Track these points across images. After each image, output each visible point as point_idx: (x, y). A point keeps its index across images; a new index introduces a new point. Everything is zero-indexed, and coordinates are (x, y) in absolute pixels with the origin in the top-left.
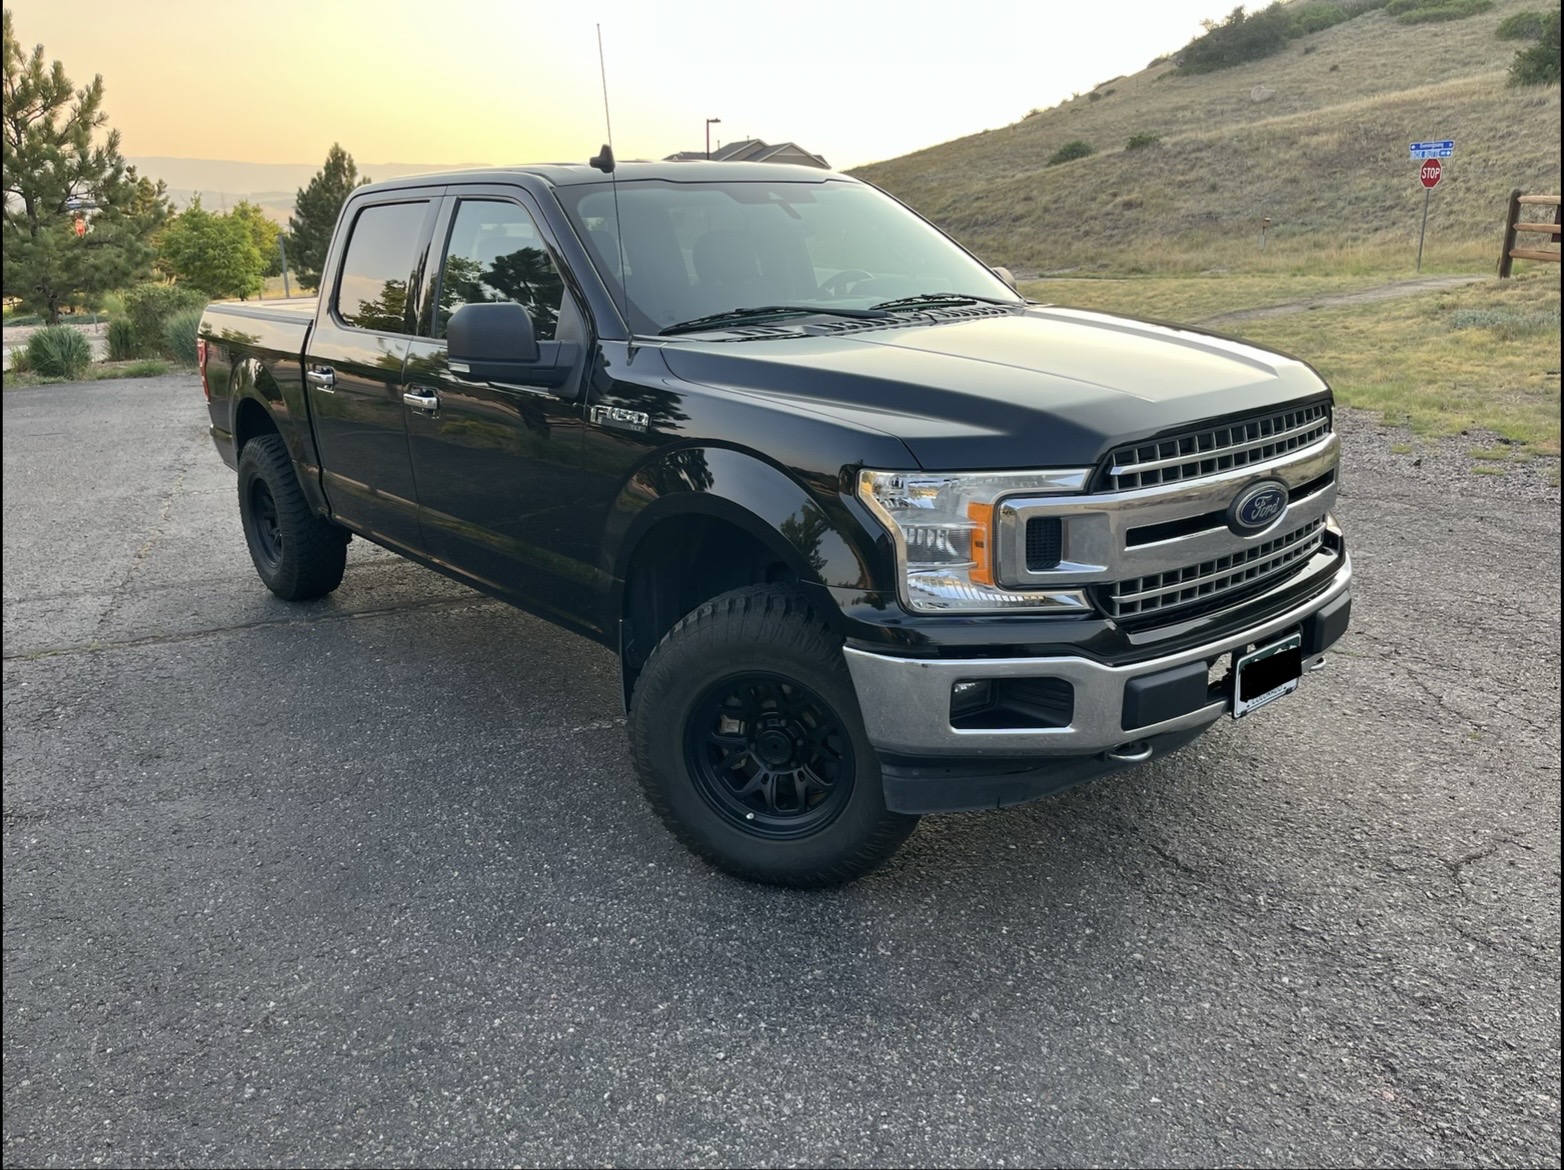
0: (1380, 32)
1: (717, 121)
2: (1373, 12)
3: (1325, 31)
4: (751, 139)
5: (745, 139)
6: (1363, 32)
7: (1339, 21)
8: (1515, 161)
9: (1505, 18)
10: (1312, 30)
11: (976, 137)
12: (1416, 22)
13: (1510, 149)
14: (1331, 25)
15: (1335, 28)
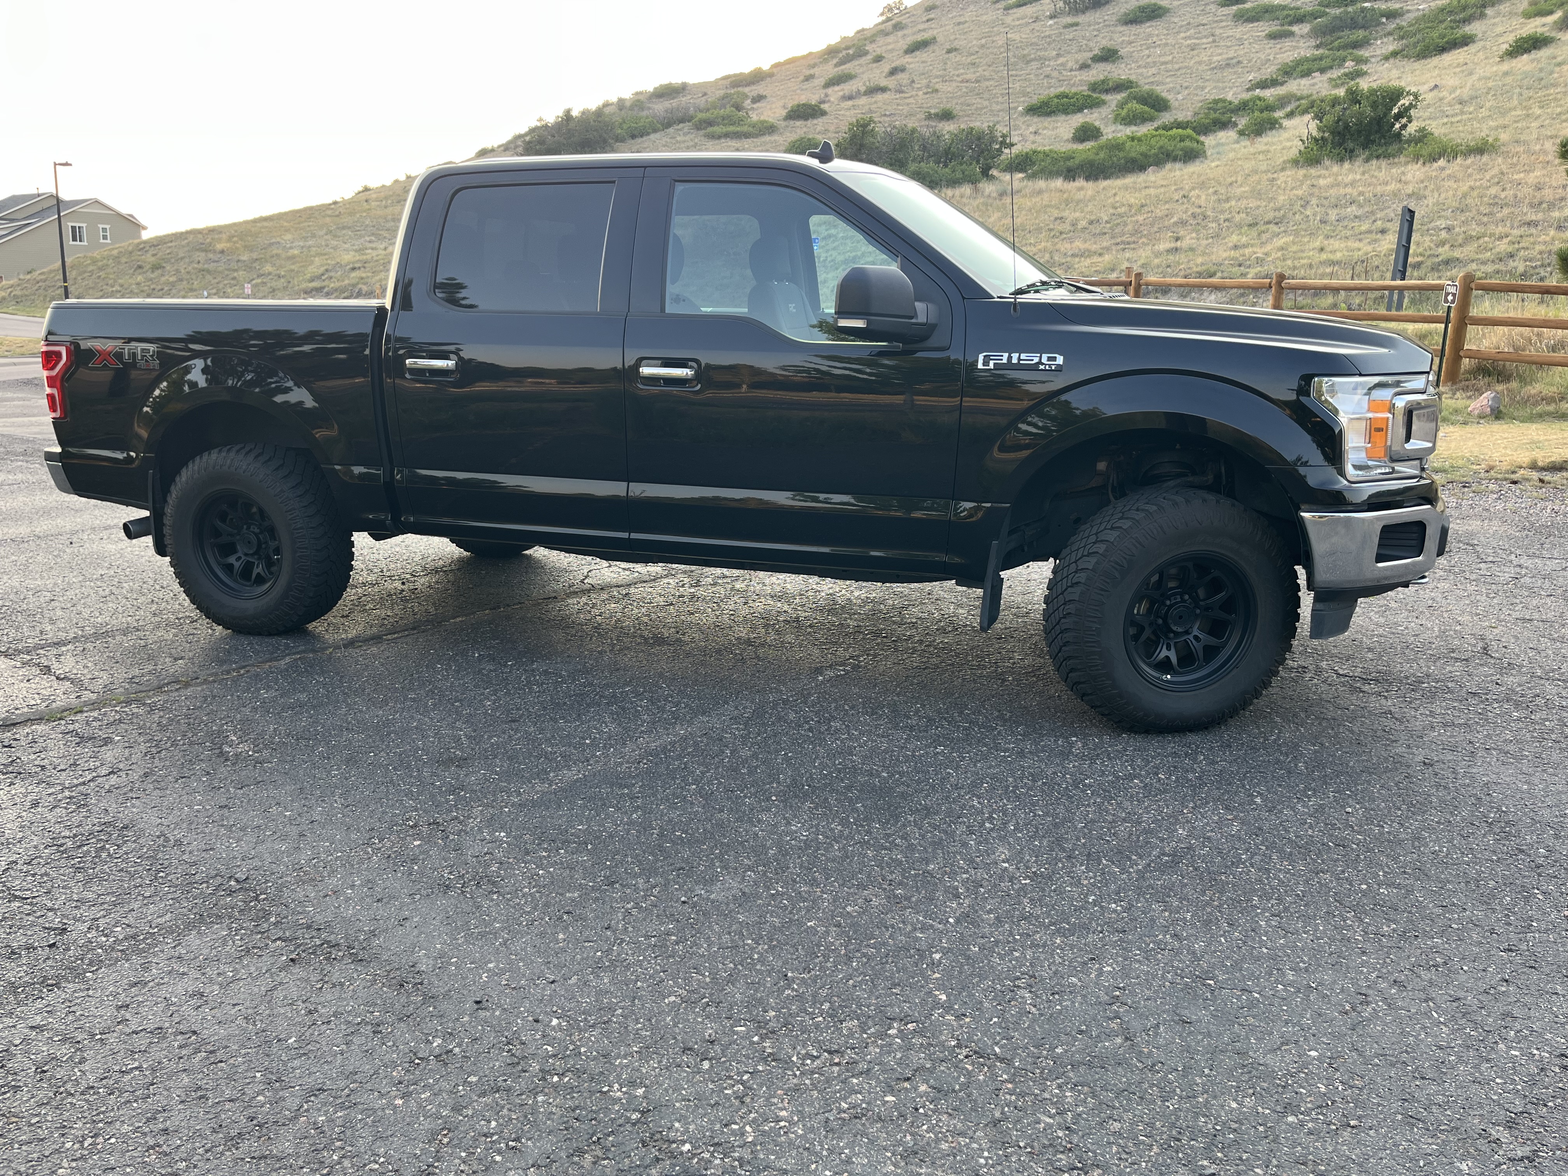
0: (691, 143)
1: (67, 164)
2: (681, 125)
3: (645, 138)
4: (40, 192)
5: (35, 192)
6: (677, 142)
7: (655, 131)
8: (840, 258)
9: (789, 140)
10: (633, 137)
11: (326, 207)
12: (719, 137)
13: (834, 249)
14: (648, 134)
15: (653, 136)
